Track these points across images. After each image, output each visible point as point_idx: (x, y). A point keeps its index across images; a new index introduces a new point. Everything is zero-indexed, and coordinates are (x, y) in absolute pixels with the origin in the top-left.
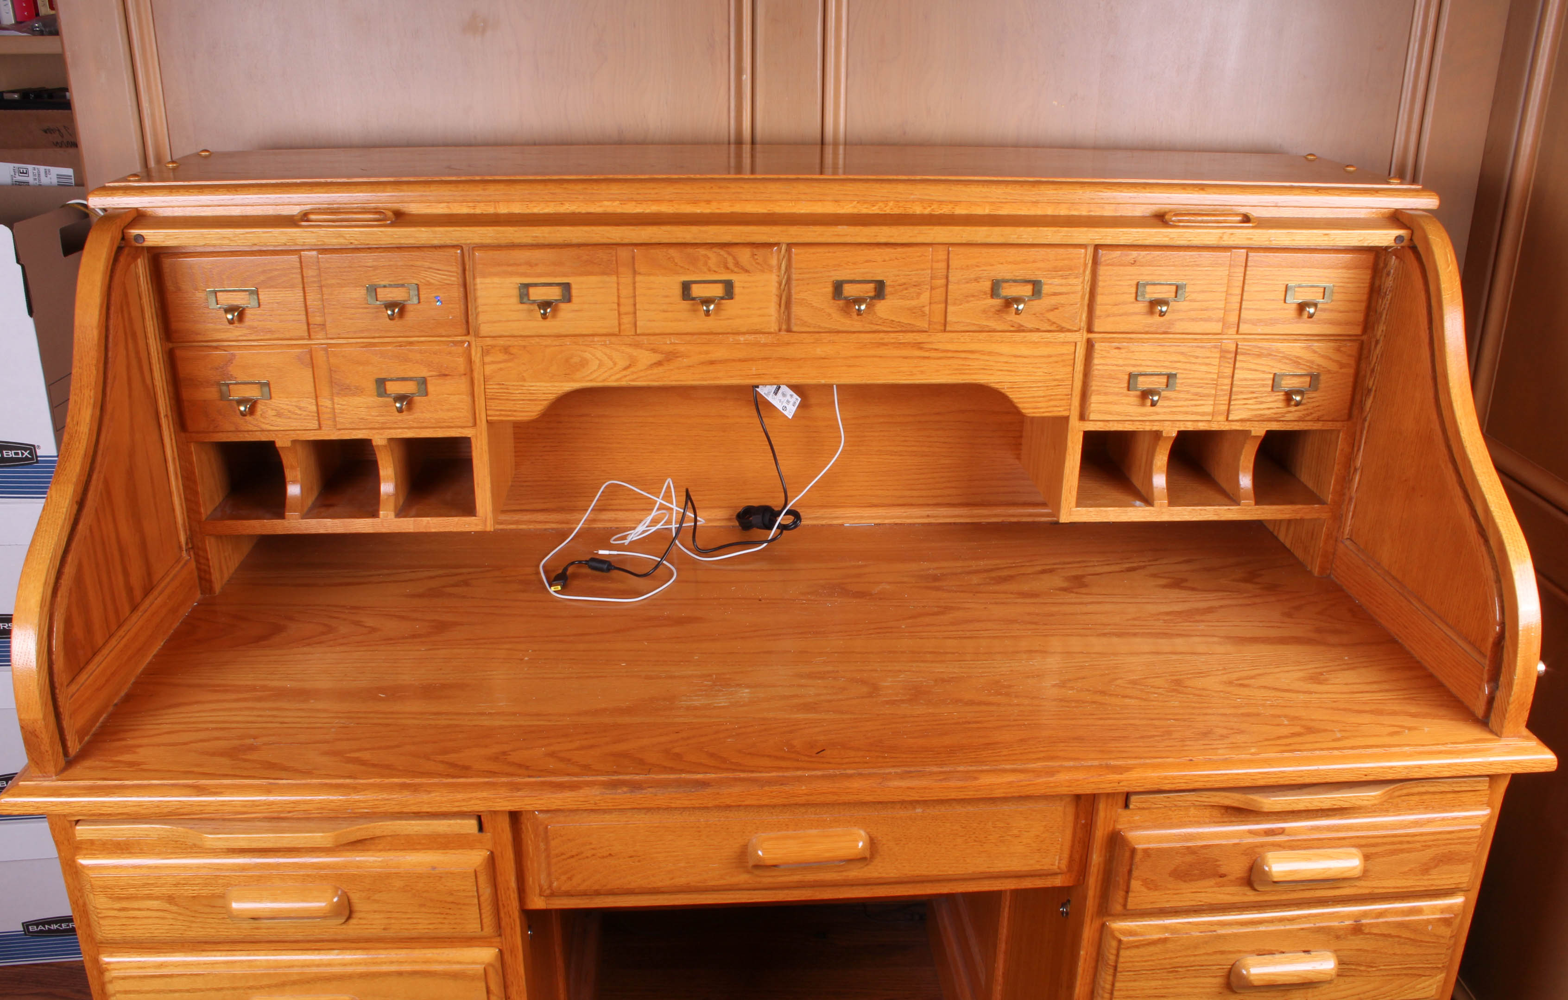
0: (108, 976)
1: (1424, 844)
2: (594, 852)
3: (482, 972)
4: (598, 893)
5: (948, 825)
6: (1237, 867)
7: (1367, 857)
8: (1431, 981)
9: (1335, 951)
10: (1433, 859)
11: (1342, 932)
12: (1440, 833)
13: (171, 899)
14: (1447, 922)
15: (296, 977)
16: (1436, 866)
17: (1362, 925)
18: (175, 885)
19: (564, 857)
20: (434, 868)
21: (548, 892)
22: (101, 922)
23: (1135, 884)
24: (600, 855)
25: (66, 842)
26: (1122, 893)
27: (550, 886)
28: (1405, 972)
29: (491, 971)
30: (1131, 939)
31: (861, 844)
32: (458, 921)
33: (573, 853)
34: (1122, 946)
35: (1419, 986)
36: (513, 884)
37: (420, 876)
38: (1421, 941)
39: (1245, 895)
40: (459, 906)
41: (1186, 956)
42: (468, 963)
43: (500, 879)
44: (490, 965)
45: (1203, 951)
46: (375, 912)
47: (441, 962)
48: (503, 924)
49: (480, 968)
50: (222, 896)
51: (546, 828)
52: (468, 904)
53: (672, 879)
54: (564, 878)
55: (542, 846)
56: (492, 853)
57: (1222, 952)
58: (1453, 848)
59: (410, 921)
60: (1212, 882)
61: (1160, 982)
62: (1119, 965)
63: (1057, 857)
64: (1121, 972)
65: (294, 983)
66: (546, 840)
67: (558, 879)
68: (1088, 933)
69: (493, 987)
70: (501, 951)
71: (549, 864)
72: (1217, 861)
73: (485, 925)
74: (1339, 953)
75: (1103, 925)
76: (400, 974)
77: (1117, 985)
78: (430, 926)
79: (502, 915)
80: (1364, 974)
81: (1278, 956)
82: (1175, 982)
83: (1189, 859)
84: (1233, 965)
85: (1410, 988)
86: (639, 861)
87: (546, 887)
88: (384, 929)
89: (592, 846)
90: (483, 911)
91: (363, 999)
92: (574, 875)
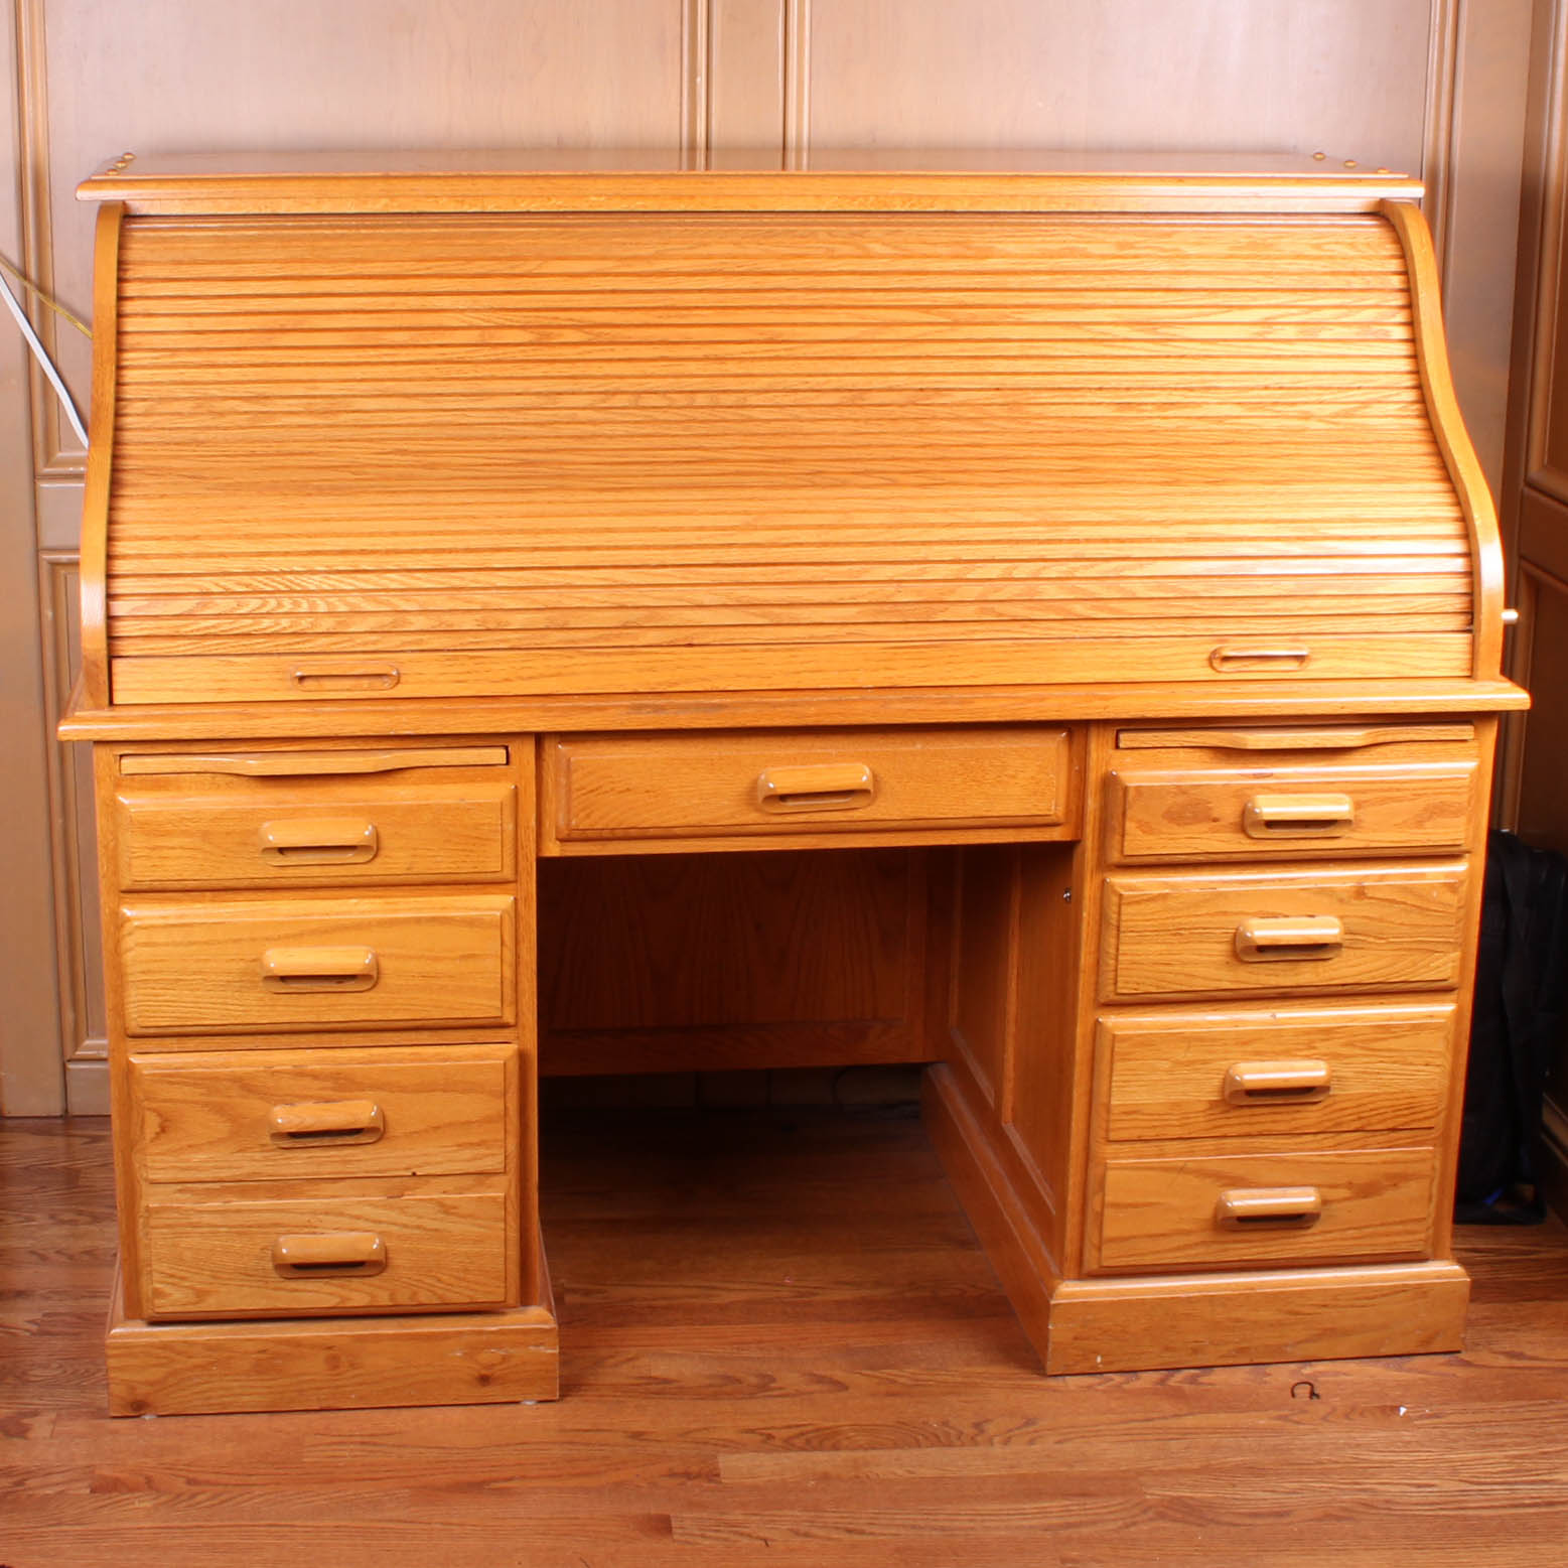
0: (128, 927)
1: (1415, 792)
2: (612, 786)
3: (499, 919)
4: (613, 836)
5: (947, 762)
6: (1229, 812)
7: (1358, 805)
8: (1445, 959)
9: (1341, 917)
10: (1425, 810)
11: (1344, 896)
12: (1428, 780)
13: (205, 835)
14: (1452, 888)
15: (314, 926)
16: (1430, 818)
17: (1364, 887)
18: (211, 820)
19: (584, 791)
20: (463, 800)
21: (565, 837)
22: (135, 862)
23: (1130, 826)
24: (617, 789)
25: (108, 779)
26: (1117, 838)
27: (568, 824)
28: (1414, 946)
29: (506, 919)
30: (1131, 893)
31: (865, 778)
32: (481, 859)
33: (594, 787)
34: (1123, 901)
35: (1432, 965)
36: (533, 823)
37: (448, 808)
38: (1428, 910)
39: (1240, 843)
40: (484, 842)
41: (1189, 916)
42: (484, 910)
43: (522, 815)
44: (504, 911)
45: (1204, 911)
46: (401, 849)
47: (458, 909)
48: (520, 869)
49: (498, 914)
50: (256, 832)
51: (569, 760)
52: (491, 840)
53: (686, 817)
54: (582, 815)
55: (563, 781)
56: (516, 787)
57: (1225, 913)
58: (1443, 798)
59: (432, 860)
60: (1205, 827)
61: (1164, 947)
62: (1123, 924)
63: (1053, 802)
64: (1124, 932)
65: (312, 933)
66: (569, 772)
67: (577, 814)
68: (1089, 890)
69: (507, 940)
70: (515, 899)
71: (569, 800)
72: (1209, 803)
73: (505, 866)
74: (1346, 920)
75: (1104, 881)
76: (418, 921)
77: (1122, 948)
79: (520, 857)
80: (1373, 946)
81: (1281, 920)
82: (1180, 947)
83: (1181, 799)
84: (1237, 929)
85: (1424, 967)
86: (654, 797)
87: (562, 828)
88: (408, 869)
89: (611, 780)
90: (504, 849)
91: (379, 951)
92: (592, 812)
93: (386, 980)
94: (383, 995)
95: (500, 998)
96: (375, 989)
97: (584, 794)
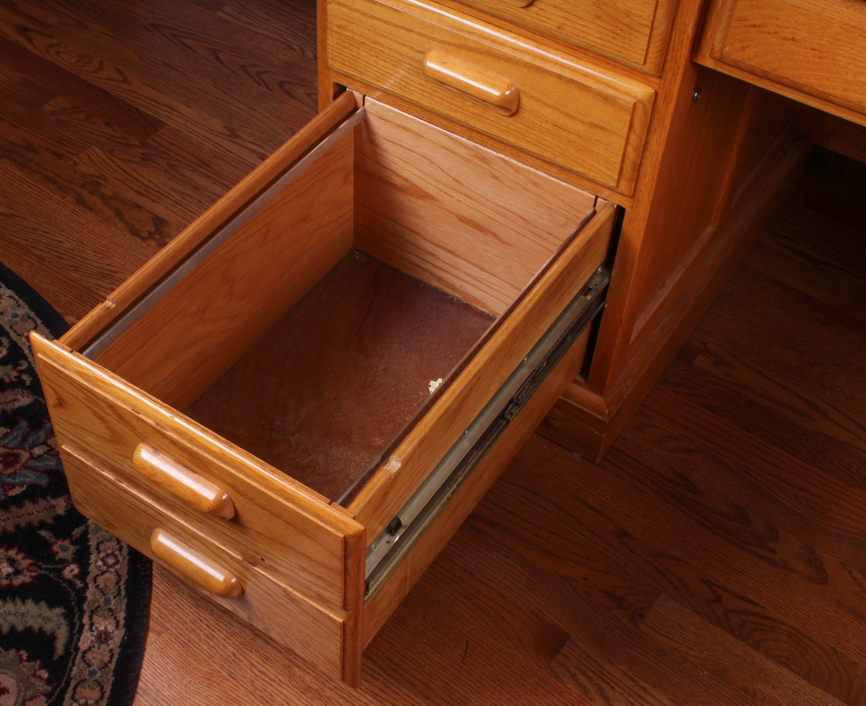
2: (778, 29)
3: (631, 105)
4: (765, 76)
15: (472, 45)
19: (747, 23)
21: (718, 55)
24: (782, 34)
27: (722, 50)
29: (640, 109)
32: (626, 46)
33: (755, 23)
40: (632, 31)
42: (622, 92)
43: (679, 20)
44: (641, 101)
46: (555, 7)
47: (599, 81)
48: (667, 67)
49: (631, 101)
52: (640, 33)
53: (845, 90)
54: (738, 45)
59: (582, 28)
65: (469, 49)
67: (731, 45)
69: (637, 126)
70: (656, 93)
71: (729, 25)
73: (649, 61)
76: (559, 77)
78: (600, 41)
79: (669, 58)
86: (820, 57)
87: (717, 49)
88: (558, 27)
89: (778, 23)
90: (651, 45)
91: (522, 88)
92: (748, 47)
93: (523, 114)
94: (519, 125)
95: (617, 172)
96: (514, 118)
97: (745, 26)
